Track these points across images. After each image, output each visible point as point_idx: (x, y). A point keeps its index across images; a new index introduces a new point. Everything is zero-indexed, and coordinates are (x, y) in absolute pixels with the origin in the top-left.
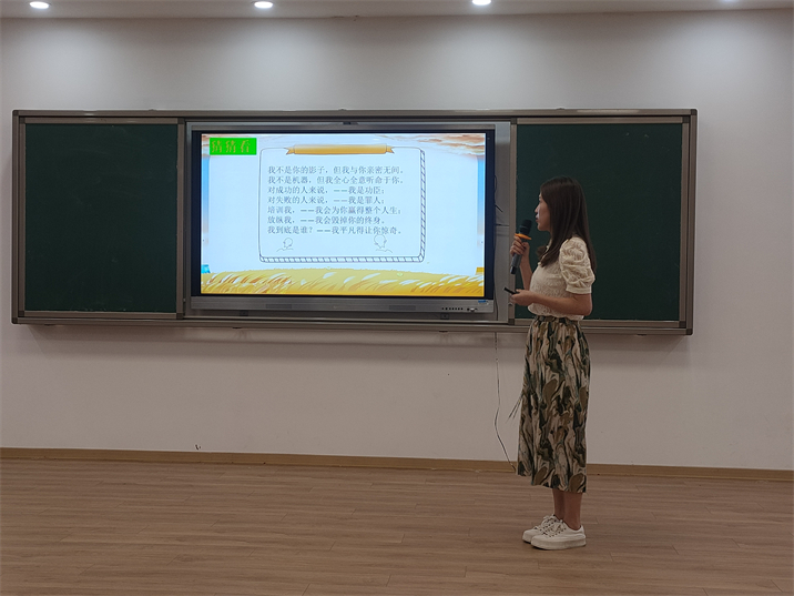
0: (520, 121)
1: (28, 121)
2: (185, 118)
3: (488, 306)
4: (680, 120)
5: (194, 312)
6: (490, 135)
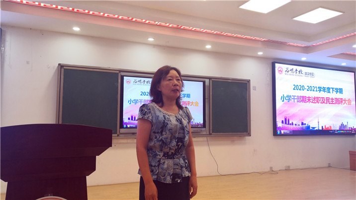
0: (213, 79)
1: (65, 68)
2: (121, 71)
5: (121, 134)
6: (204, 83)
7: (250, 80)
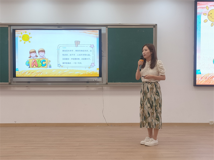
0: (109, 27)
2: (10, 25)
3: (100, 79)
4: (152, 27)
5: (14, 82)
6: (100, 31)
7: (156, 25)
